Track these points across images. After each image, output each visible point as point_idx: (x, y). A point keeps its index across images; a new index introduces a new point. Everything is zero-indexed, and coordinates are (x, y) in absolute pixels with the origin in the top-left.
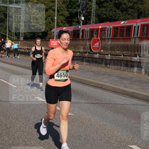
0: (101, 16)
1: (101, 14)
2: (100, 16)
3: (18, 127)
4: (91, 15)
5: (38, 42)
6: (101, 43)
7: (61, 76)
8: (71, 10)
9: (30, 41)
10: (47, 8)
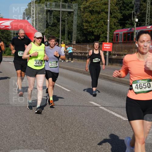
3: (73, 132)
4: (145, 17)
5: (95, 46)
7: (141, 87)
8: (124, 12)
9: (82, 44)
10: (100, 11)
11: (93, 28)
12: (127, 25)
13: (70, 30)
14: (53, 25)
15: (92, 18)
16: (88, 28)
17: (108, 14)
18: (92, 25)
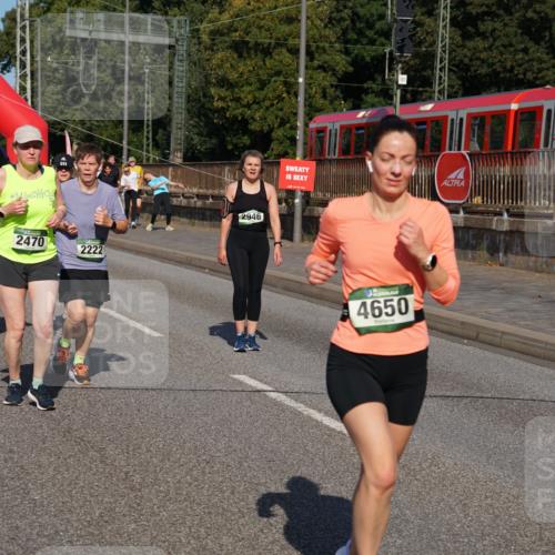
0: (472, 69)
1: (471, 60)
2: (467, 68)
4: (432, 68)
7: (377, 312)
8: (356, 49)
9: (206, 166)
10: (270, 44)
11: (244, 106)
12: (370, 98)
15: (241, 70)
16: (228, 106)
17: (298, 58)
18: (242, 96)
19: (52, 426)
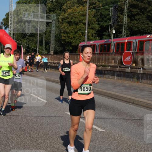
0: (133, 29)
1: (133, 26)
2: (132, 29)
3: (49, 143)
4: (122, 29)
5: (66, 56)
6: (132, 57)
8: (101, 23)
9: (60, 55)
10: (78, 22)
11: (71, 39)
12: (105, 37)
13: (47, 41)
14: (31, 35)
15: (70, 29)
16: (66, 39)
17: (85, 26)
18: (70, 36)
19: (16, 126)
